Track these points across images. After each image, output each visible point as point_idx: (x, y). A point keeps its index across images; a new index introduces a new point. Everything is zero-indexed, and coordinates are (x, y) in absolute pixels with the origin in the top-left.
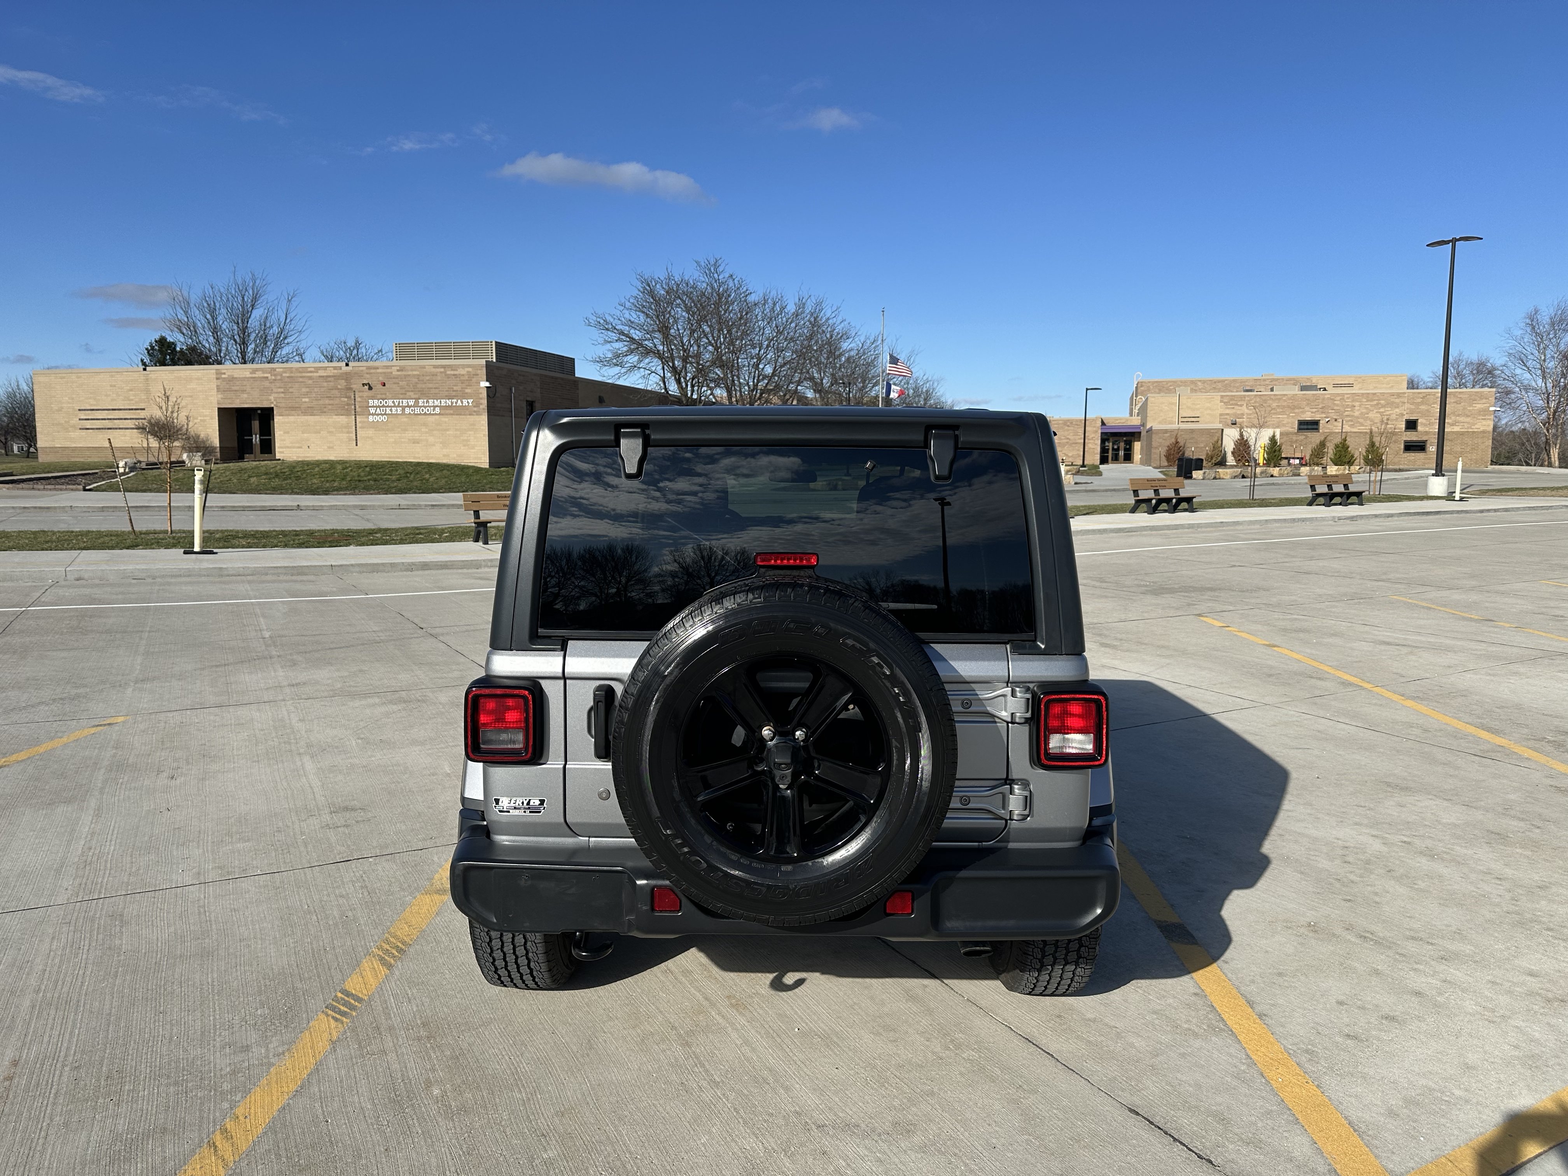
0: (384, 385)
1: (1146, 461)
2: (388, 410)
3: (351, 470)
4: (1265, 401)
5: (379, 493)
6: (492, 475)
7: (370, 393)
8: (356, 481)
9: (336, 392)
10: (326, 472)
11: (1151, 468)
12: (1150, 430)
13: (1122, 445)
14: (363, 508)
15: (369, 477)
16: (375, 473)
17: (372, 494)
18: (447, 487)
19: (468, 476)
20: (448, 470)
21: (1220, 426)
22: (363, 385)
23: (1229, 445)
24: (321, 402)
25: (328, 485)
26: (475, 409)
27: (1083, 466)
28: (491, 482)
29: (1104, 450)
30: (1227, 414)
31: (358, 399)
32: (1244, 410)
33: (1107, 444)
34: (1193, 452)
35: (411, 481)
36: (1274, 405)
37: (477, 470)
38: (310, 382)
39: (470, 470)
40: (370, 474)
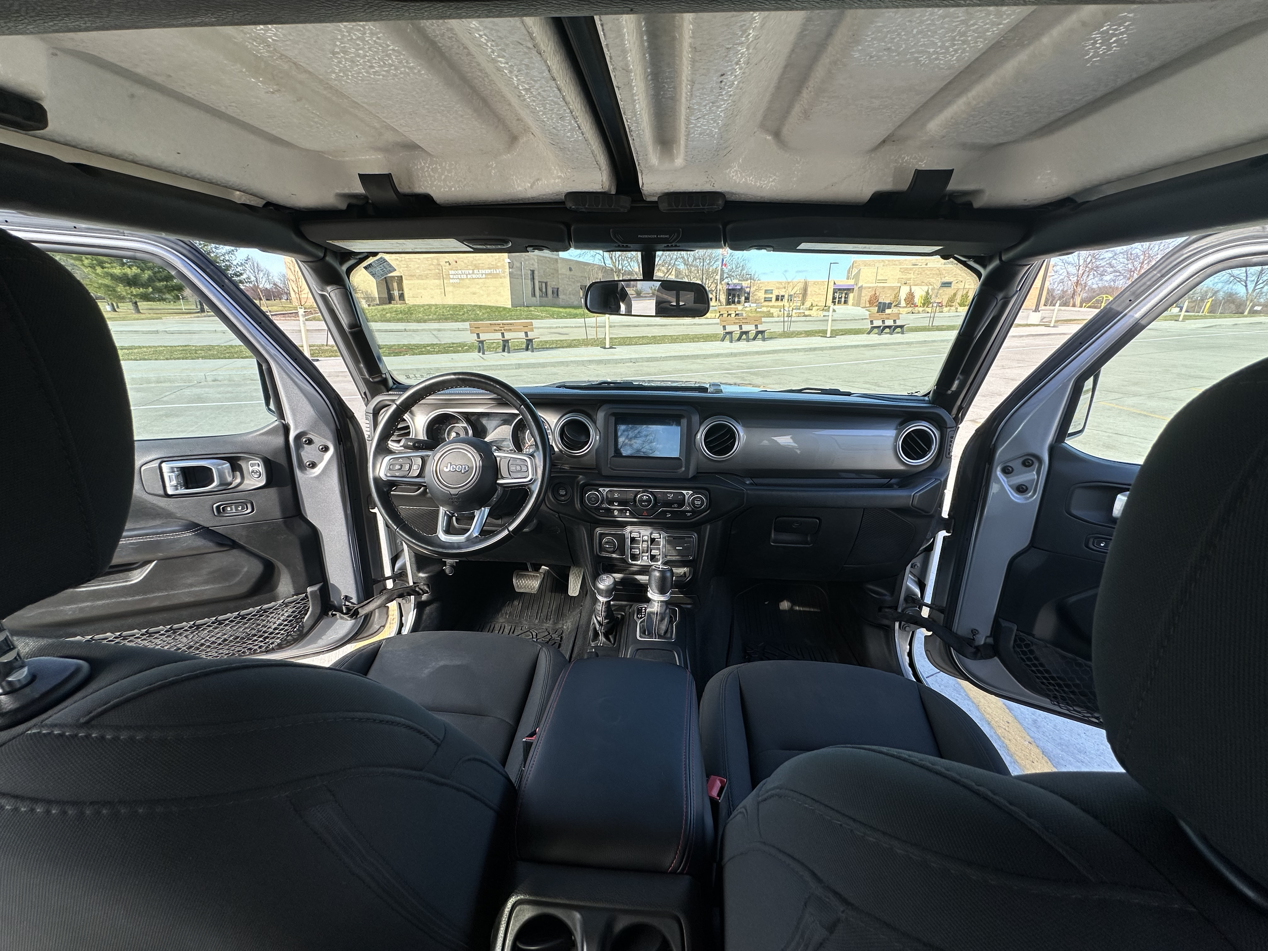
0: (456, 262)
1: (857, 304)
2: (459, 276)
3: (440, 309)
4: (924, 271)
6: (512, 311)
7: (450, 267)
8: (441, 315)
9: (432, 266)
10: (427, 311)
11: (860, 308)
12: (861, 288)
13: (844, 295)
14: (439, 330)
15: (448, 313)
18: (487, 318)
19: (499, 312)
20: (489, 309)
21: (899, 285)
22: (446, 262)
23: (903, 295)
24: (426, 272)
26: (503, 275)
27: (825, 306)
28: (511, 315)
29: (834, 298)
30: (902, 278)
31: (444, 270)
32: (912, 276)
33: (836, 294)
34: (885, 298)
36: (928, 273)
37: (505, 309)
38: (419, 261)
39: (501, 309)
40: (449, 311)
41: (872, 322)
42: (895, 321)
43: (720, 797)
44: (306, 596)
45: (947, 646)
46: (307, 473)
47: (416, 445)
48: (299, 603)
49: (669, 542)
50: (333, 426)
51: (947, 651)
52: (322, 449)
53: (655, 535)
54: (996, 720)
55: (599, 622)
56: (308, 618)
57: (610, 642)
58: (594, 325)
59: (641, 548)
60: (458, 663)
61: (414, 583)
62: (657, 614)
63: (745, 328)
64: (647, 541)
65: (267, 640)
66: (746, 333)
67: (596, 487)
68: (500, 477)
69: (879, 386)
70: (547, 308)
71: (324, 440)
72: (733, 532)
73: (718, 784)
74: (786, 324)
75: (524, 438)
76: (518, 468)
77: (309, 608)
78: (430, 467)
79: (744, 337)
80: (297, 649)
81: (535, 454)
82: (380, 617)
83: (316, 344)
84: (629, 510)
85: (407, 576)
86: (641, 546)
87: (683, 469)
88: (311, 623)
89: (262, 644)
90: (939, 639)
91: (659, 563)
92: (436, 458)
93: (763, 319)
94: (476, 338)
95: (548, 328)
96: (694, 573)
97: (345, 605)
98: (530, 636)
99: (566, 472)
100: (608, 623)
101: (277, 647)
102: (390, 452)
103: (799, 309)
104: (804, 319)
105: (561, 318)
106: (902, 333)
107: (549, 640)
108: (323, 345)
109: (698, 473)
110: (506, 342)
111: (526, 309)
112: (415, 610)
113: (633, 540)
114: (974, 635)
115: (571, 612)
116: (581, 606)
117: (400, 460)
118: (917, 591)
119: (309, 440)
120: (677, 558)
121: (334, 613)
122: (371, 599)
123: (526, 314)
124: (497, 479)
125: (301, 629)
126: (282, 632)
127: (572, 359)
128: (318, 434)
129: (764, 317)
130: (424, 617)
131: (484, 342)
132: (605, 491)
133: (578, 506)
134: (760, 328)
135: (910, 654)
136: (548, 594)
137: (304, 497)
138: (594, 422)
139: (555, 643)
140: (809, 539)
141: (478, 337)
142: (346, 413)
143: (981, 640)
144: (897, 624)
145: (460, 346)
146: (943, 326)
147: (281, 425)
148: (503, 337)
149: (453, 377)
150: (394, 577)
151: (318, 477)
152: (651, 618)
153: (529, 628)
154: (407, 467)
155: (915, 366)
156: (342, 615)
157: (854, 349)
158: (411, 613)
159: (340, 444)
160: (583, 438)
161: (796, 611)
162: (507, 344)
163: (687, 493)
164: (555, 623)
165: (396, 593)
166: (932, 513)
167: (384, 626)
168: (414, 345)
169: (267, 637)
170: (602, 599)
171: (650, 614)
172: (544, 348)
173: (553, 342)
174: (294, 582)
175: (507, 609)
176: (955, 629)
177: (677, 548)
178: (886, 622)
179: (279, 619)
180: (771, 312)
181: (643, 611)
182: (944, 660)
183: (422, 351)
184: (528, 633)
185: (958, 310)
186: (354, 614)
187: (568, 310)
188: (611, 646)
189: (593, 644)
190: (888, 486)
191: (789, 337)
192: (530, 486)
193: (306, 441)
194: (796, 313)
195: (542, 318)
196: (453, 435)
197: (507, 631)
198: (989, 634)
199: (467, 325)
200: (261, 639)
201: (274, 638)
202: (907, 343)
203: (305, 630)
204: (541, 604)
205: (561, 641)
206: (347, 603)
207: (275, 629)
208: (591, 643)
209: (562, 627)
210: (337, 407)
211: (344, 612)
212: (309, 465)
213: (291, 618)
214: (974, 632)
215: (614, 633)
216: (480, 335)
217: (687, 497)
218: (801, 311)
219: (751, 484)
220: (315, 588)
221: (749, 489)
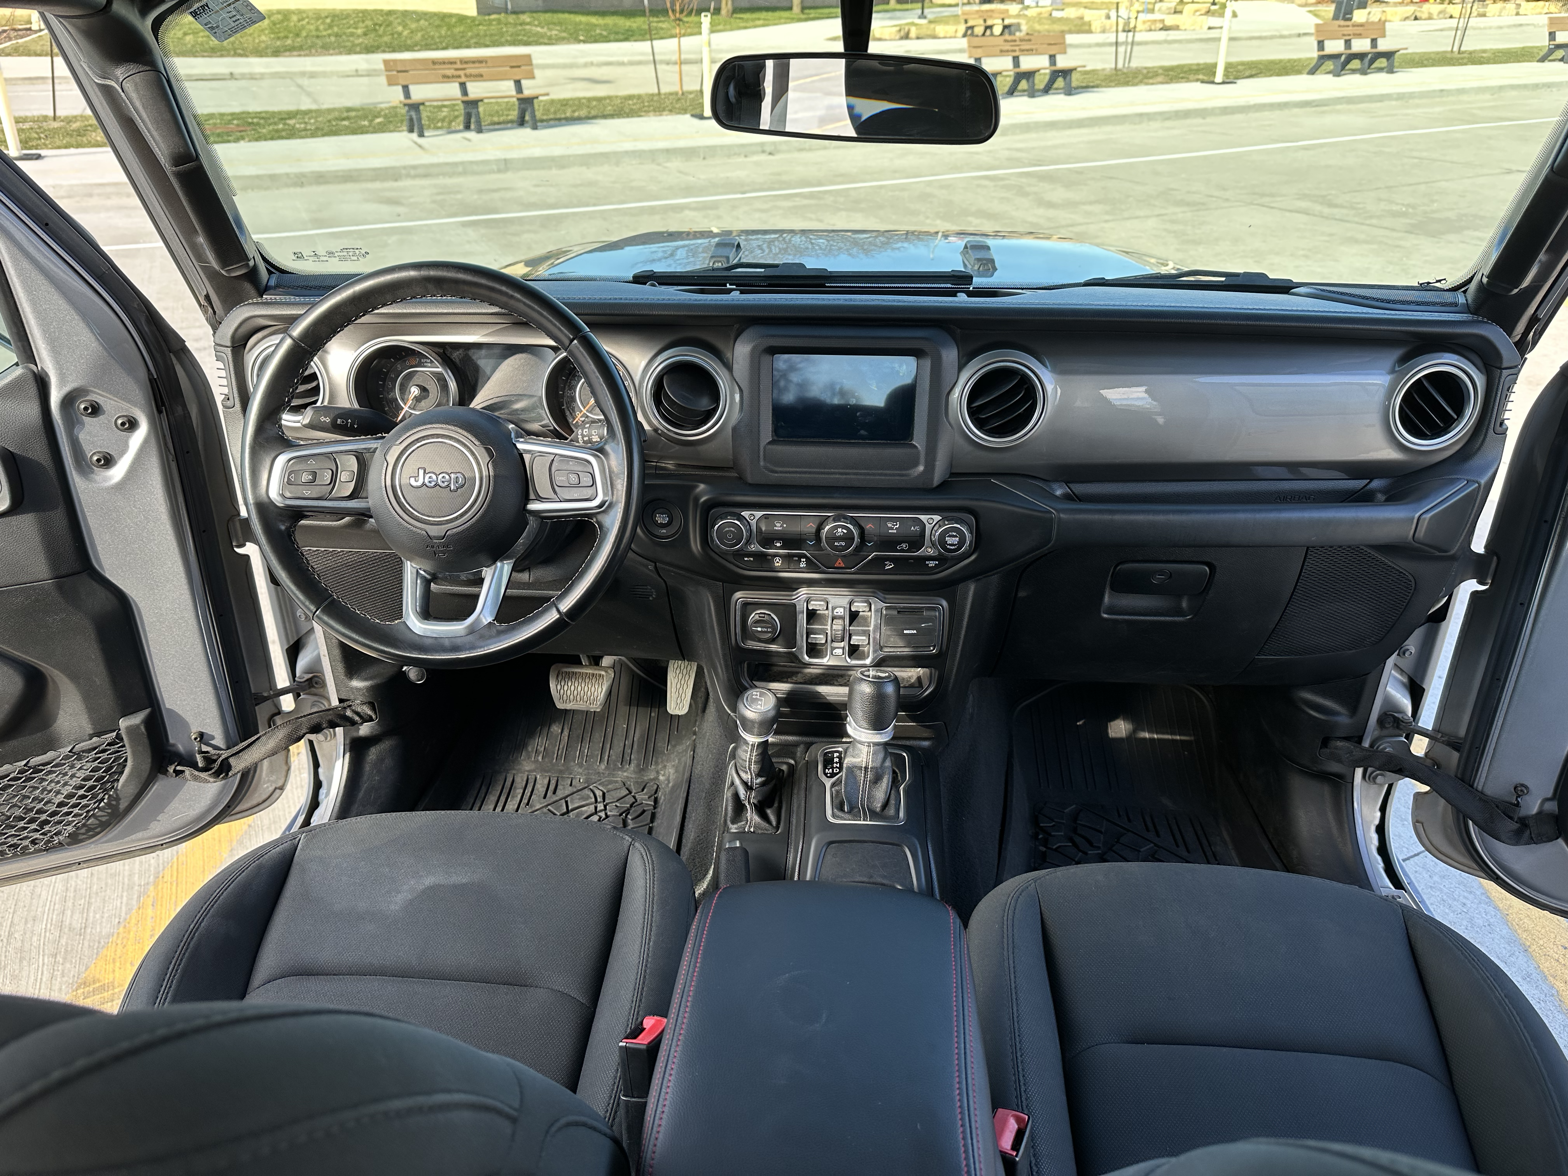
3: (308, 23)
5: (340, 53)
6: (479, 25)
8: (313, 36)
10: (278, 26)
14: (313, 75)
15: (330, 32)
16: (338, 26)
17: (332, 55)
18: (423, 43)
19: (450, 27)
20: (426, 20)
25: (278, 43)
28: (478, 35)
35: (380, 36)
37: (462, 19)
39: (454, 20)
40: (330, 26)
41: (1321, 45)
42: (1374, 42)
43: (1018, 1151)
44: (119, 737)
45: (1461, 818)
46: (97, 478)
47: (339, 421)
48: (104, 751)
49: (888, 620)
50: (142, 374)
51: (1459, 825)
52: (123, 424)
53: (859, 606)
54: (1541, 942)
55: (745, 783)
56: (126, 781)
57: (768, 821)
58: (675, 57)
59: (829, 632)
60: (460, 878)
61: (341, 701)
62: (866, 768)
63: (1028, 63)
64: (842, 618)
65: (47, 828)
66: (1029, 75)
67: (735, 508)
68: (532, 496)
69: (1331, 205)
70: (561, 16)
71: (125, 405)
72: (1022, 594)
73: (1012, 1126)
74: (1121, 49)
75: (573, 399)
76: (573, 479)
77: (126, 760)
78: (378, 478)
79: (1024, 84)
80: (106, 842)
81: (608, 448)
82: (272, 771)
83: (29, 114)
84: (805, 556)
85: (323, 685)
86: (829, 627)
87: (921, 468)
88: (132, 790)
89: (37, 835)
90: (1442, 802)
91: (868, 662)
92: (391, 458)
93: (1070, 39)
94: (401, 97)
95: (565, 66)
96: (941, 682)
97: (201, 752)
98: (589, 797)
99: (669, 475)
100: (763, 784)
101: (69, 840)
102: (286, 444)
103: (1152, 11)
104: (1162, 35)
105: (596, 41)
106: (1391, 70)
107: (631, 806)
108: (45, 118)
109: (952, 475)
110: (472, 104)
111: (512, 18)
112: (347, 755)
113: (812, 615)
114: (1519, 796)
115: (674, 746)
116: (695, 733)
117: (311, 462)
118: (1406, 703)
119: (93, 407)
120: (906, 651)
121: (179, 768)
122: (253, 739)
123: (511, 30)
124: (527, 500)
125: (114, 803)
126: (76, 810)
127: (628, 146)
128: (111, 393)
129: (1070, 32)
130: (367, 768)
131: (421, 107)
132: (753, 516)
133: (696, 545)
134: (1062, 62)
135: (1381, 829)
136: (623, 709)
137: (94, 532)
138: (729, 367)
139: (644, 811)
140: (1184, 604)
141: (407, 93)
142: (166, 341)
143: (1532, 805)
144: (1359, 772)
145: (365, 117)
146: (1484, 51)
147: (30, 376)
148: (465, 92)
149: (412, 273)
150: (296, 690)
151: (121, 486)
152: (855, 777)
153: (586, 781)
154: (328, 476)
155: (1415, 154)
156: (196, 773)
157: (1277, 113)
158: (339, 764)
159: (160, 412)
160: (704, 403)
161: (1145, 739)
162: (474, 111)
163: (930, 520)
164: (641, 770)
165: (305, 724)
166: (1452, 552)
167: (282, 788)
168: (258, 115)
169: (46, 822)
170: (752, 739)
171: (851, 770)
172: (560, 119)
173: (578, 103)
174: (91, 709)
175: (539, 743)
176: (1479, 784)
177: (905, 632)
178: (1335, 767)
179: (66, 784)
180: (1086, 19)
181: (836, 760)
182: (1451, 842)
183: (277, 131)
184: (586, 792)
185: (1521, 11)
186: (224, 769)
187: (610, 21)
188: (771, 831)
189: (734, 828)
190: (1363, 498)
191: (1126, 84)
192: (600, 517)
193: (86, 409)
194: (1144, 22)
195: (551, 41)
196: (415, 391)
197: (540, 788)
198: (1550, 794)
199: (377, 60)
200: (34, 826)
201: (59, 822)
202: (1401, 97)
203: (123, 805)
204: (610, 730)
205: (655, 808)
206: (205, 748)
207: (61, 804)
208: (731, 826)
209: (657, 778)
210: (146, 329)
211: (200, 765)
212: (98, 460)
213: (91, 783)
214: (1520, 790)
215: (776, 805)
216: (411, 88)
217: (928, 528)
218: (1157, 16)
219: (1068, 497)
220: (137, 719)
221: (1064, 511)
